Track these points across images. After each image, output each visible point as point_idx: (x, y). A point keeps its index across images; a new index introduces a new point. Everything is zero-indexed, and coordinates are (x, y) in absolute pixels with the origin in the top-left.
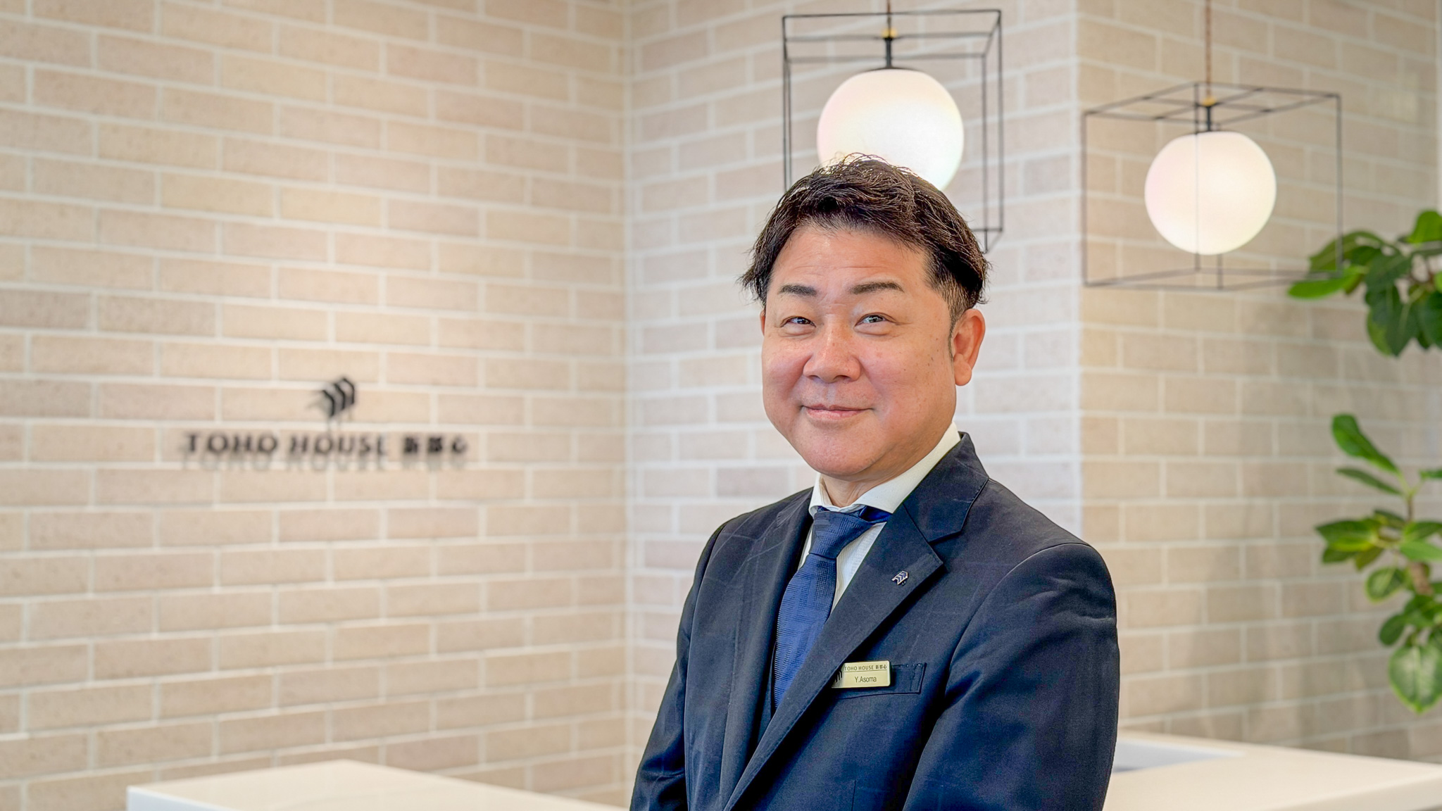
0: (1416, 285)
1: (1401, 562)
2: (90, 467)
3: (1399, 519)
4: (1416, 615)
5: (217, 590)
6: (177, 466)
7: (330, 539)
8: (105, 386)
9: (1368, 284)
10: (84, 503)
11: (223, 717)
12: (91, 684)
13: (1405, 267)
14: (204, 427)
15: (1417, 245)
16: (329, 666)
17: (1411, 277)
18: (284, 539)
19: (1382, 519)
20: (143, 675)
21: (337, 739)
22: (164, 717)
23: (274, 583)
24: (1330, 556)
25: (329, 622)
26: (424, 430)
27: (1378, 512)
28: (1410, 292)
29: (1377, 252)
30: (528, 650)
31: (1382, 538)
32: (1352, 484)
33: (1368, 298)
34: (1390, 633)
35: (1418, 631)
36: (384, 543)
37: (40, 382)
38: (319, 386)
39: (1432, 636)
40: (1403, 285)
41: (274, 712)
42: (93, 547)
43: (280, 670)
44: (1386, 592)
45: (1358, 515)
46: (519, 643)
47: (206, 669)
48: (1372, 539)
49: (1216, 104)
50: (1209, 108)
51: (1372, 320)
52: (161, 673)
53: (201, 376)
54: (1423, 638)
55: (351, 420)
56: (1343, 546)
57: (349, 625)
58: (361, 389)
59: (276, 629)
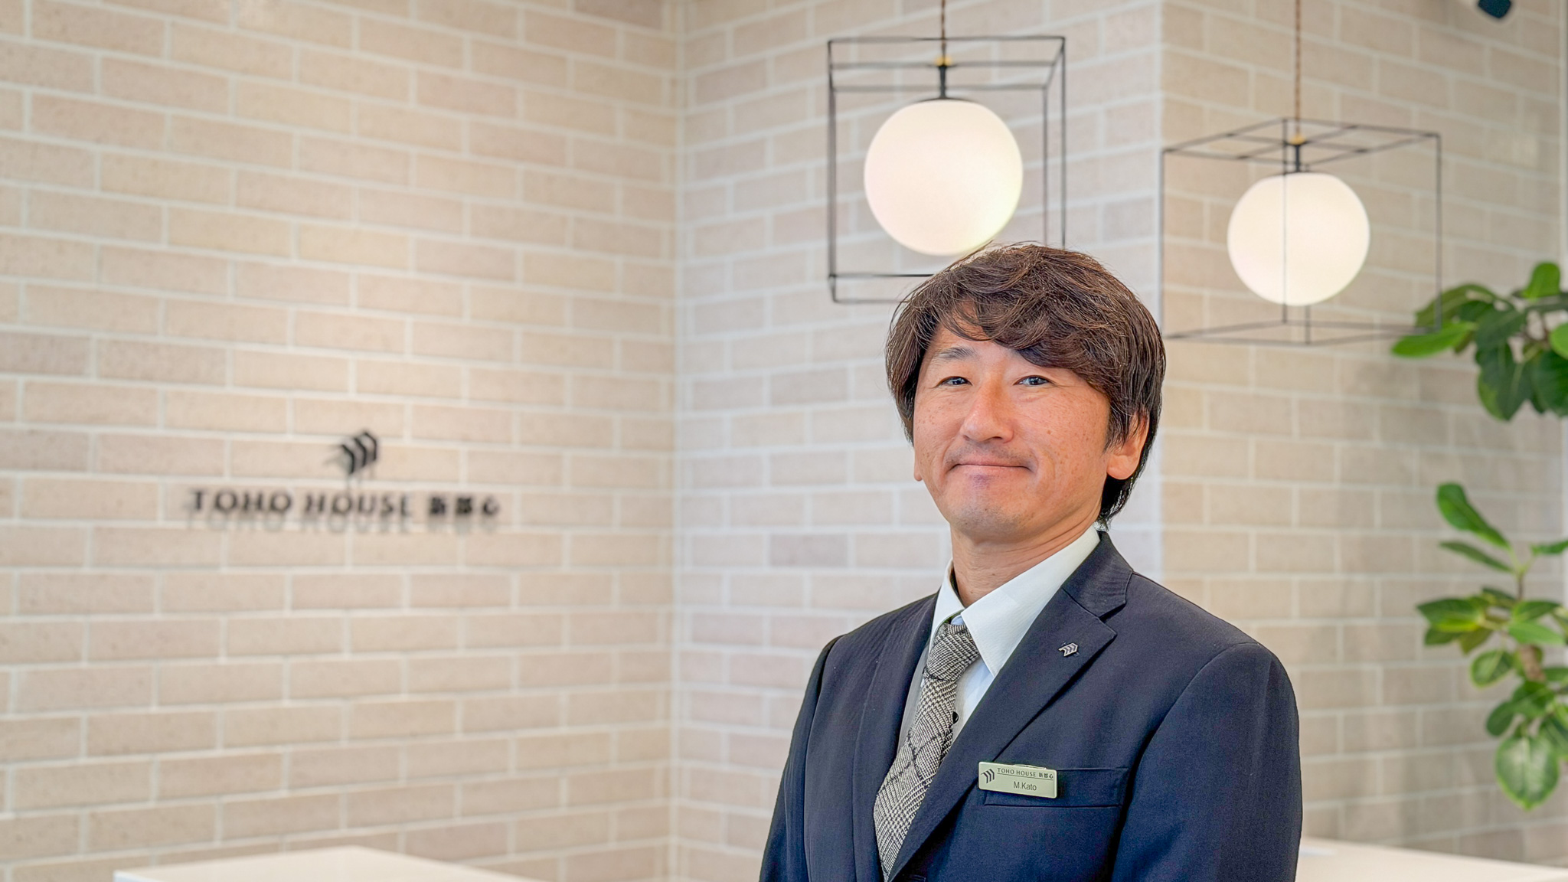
0: (1530, 343)
1: (1510, 645)
2: (87, 525)
3: (1509, 598)
4: (1526, 703)
5: (223, 660)
6: (181, 525)
7: (348, 607)
8: (103, 437)
9: (1478, 342)
10: (79, 565)
11: (227, 799)
12: (83, 761)
13: (1518, 324)
14: (212, 484)
15: (1532, 300)
16: (344, 744)
17: (1526, 335)
18: (296, 606)
19: (1490, 598)
20: (139, 752)
21: (352, 825)
22: (162, 798)
23: (285, 654)
24: (1434, 638)
25: (345, 697)
26: (451, 489)
27: (1487, 590)
28: (1525, 350)
29: (1490, 306)
30: (564, 730)
31: (1489, 618)
32: (1460, 560)
33: (1479, 358)
34: (1497, 723)
35: (1529, 721)
36: (407, 612)
37: (32, 432)
38: (337, 440)
39: (1544, 726)
40: (1517, 344)
41: (284, 794)
42: (88, 612)
43: (289, 749)
44: (1493, 678)
45: (1465, 593)
46: (553, 723)
47: (210, 747)
48: (1479, 620)
49: (1305, 143)
50: (1297, 147)
51: (1484, 380)
52: (161, 750)
53: (209, 428)
54: (1533, 729)
55: (372, 477)
56: (1446, 627)
57: (367, 701)
58: (385, 445)
59: (287, 703)
